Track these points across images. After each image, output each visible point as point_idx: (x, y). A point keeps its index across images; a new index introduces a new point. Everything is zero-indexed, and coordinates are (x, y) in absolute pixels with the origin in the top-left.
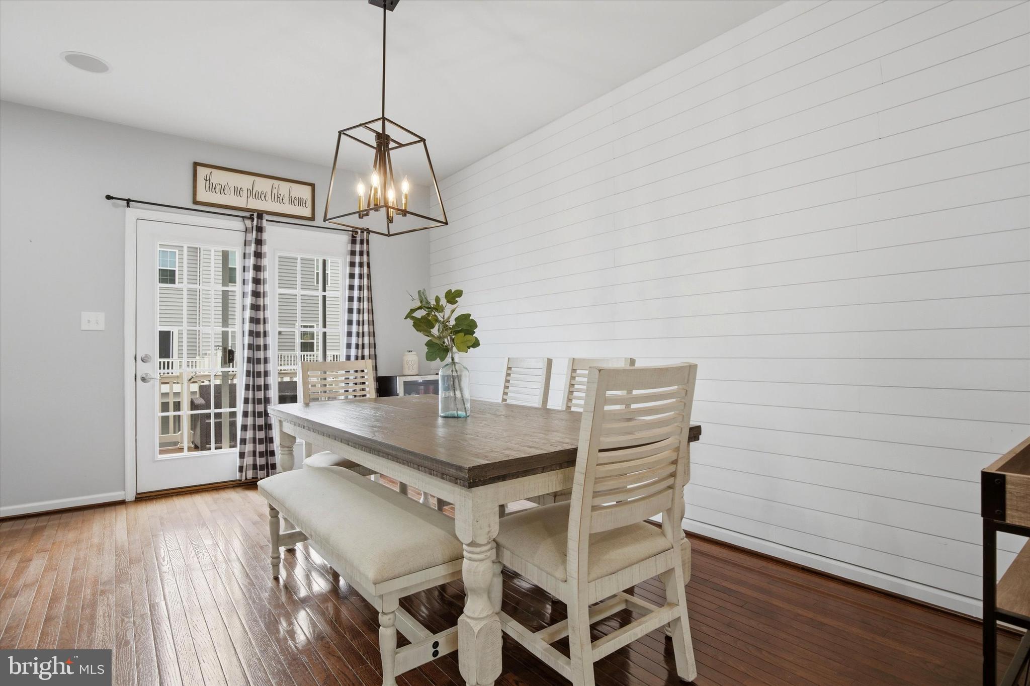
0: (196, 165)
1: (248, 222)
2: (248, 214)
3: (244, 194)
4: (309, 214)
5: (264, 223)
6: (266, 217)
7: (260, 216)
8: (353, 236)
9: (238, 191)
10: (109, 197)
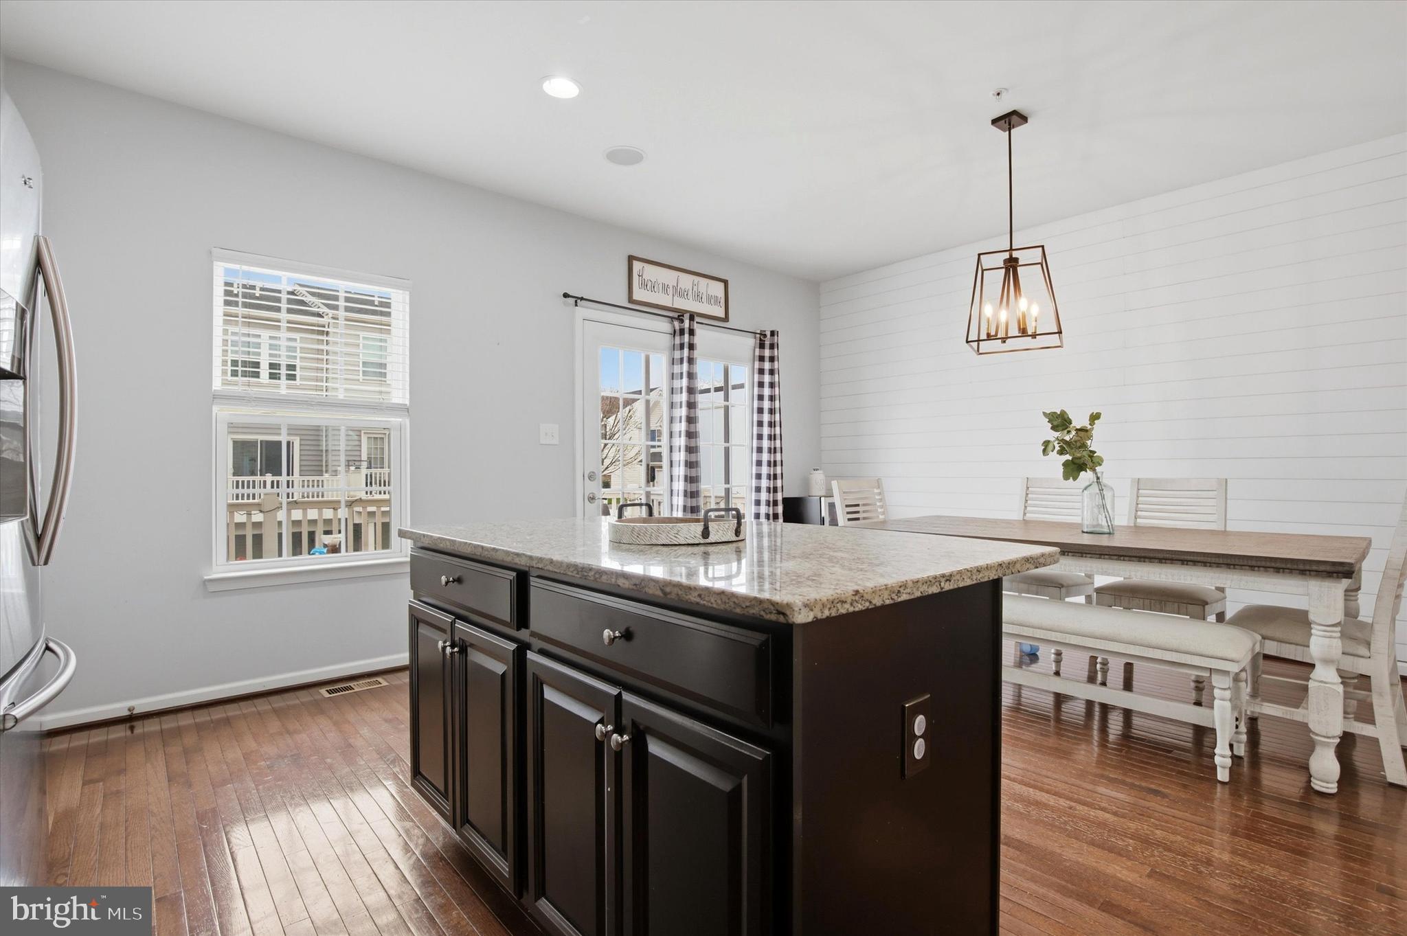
0: (631, 259)
1: (676, 324)
2: (676, 315)
3: (670, 291)
4: (722, 315)
5: (696, 326)
6: (697, 319)
7: (692, 318)
8: (761, 340)
9: (665, 288)
10: (566, 295)
